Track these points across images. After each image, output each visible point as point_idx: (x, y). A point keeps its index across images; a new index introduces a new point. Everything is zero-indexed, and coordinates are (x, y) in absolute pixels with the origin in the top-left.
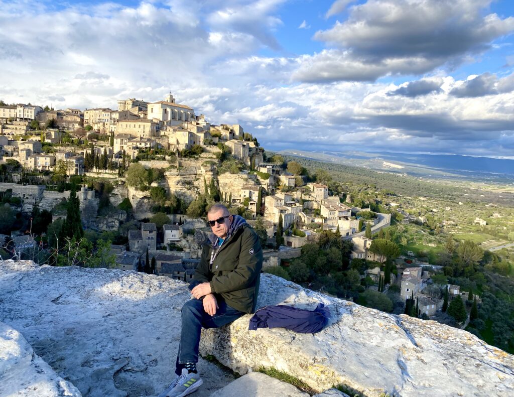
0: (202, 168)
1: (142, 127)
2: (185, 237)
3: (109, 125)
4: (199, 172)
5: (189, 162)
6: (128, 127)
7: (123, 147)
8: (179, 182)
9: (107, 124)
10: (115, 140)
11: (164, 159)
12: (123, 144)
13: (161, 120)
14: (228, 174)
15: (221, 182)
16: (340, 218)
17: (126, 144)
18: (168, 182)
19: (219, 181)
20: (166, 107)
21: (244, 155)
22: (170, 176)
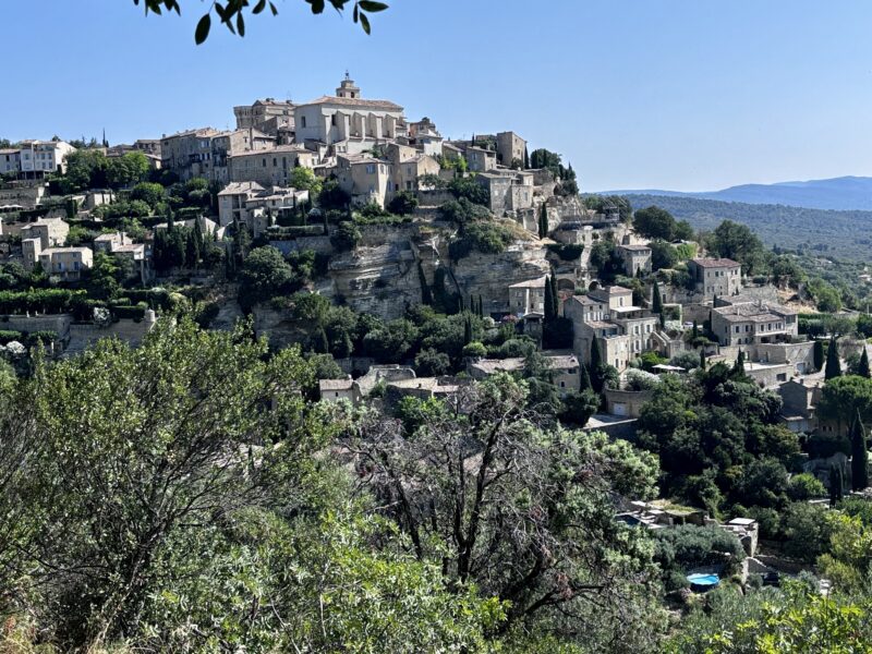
0: (413, 245)
1: (280, 164)
3: (211, 163)
4: (406, 255)
5: (380, 232)
6: (252, 167)
7: (238, 214)
8: (360, 282)
9: (207, 165)
10: (221, 201)
11: (326, 233)
12: (238, 207)
13: (325, 142)
14: (474, 255)
15: (462, 274)
16: (765, 340)
17: (244, 206)
18: (337, 285)
19: (456, 274)
20: (334, 111)
21: (519, 204)
22: (338, 273)
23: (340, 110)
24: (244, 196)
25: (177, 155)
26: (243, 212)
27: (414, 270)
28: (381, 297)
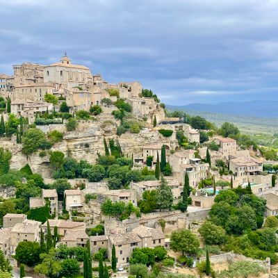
0: (101, 129)
1: (38, 91)
2: (87, 202)
3: (5, 91)
4: (98, 133)
5: (87, 123)
6: (25, 92)
7: (20, 112)
8: (78, 145)
10: (12, 107)
11: (62, 123)
12: (20, 110)
13: (57, 82)
14: (127, 134)
15: (122, 142)
16: (251, 174)
17: (23, 109)
18: (67, 146)
19: (119, 142)
20: (61, 69)
21: (144, 112)
22: (68, 140)
23: (65, 69)
24: (23, 105)
26: (22, 112)
27: (102, 140)
28: (87, 152)
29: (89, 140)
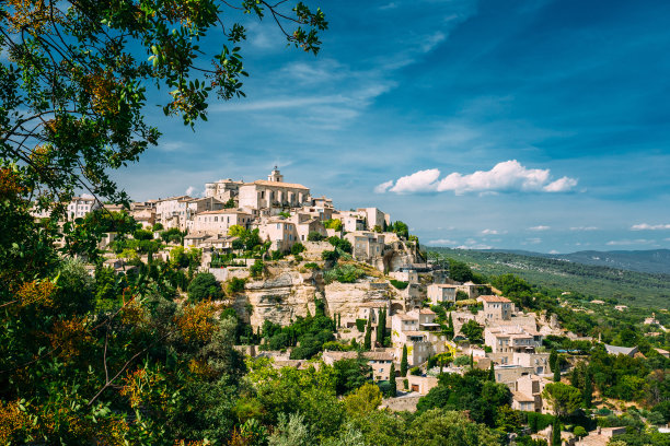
0: (300, 276)
1: (225, 220)
3: (184, 220)
4: (296, 282)
6: (207, 222)
8: (263, 298)
10: (186, 241)
11: (245, 265)
12: (196, 246)
13: (256, 208)
15: (330, 297)
19: (327, 296)
20: (263, 189)
21: (373, 254)
22: (252, 290)
25: (166, 212)
29: (283, 292)
